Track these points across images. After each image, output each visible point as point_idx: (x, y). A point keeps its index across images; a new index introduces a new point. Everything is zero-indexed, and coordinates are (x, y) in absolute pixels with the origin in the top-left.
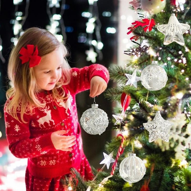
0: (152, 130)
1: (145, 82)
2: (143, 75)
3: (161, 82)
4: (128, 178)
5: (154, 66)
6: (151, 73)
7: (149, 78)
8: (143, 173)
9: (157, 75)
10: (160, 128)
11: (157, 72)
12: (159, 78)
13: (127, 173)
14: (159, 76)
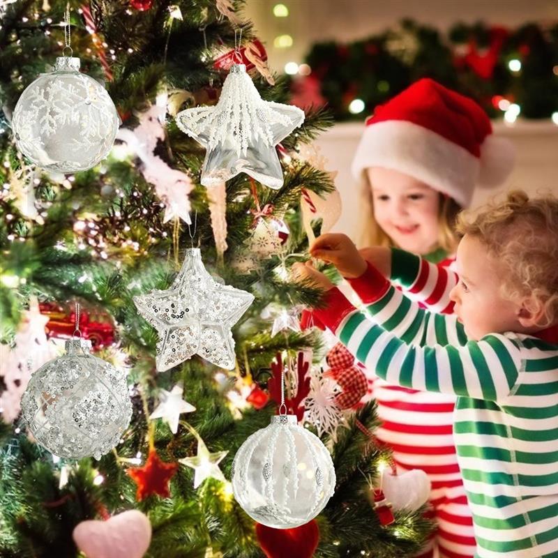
0: (168, 324)
1: (30, 139)
2: (21, 113)
3: (92, 138)
4: (265, 508)
5: (65, 76)
6: (56, 104)
7: (47, 124)
8: (324, 491)
9: (77, 113)
10: (200, 314)
11: (77, 101)
12: (85, 125)
13: (263, 491)
14: (85, 117)
